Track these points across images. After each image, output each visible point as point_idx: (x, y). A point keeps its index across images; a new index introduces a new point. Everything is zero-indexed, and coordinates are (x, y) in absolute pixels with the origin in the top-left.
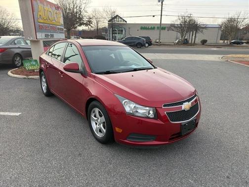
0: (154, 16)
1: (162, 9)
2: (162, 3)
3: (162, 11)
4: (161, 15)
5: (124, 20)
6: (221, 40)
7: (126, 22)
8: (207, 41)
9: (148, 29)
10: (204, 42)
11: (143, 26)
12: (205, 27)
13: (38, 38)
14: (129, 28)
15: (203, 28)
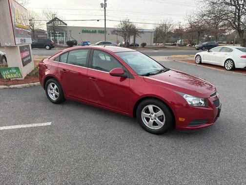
0: (98, 21)
1: (105, 14)
2: (105, 8)
3: (105, 15)
4: (105, 20)
5: (64, 23)
6: (154, 43)
7: (66, 25)
8: (146, 44)
9: (89, 32)
10: (144, 45)
11: (85, 30)
12: (143, 32)
13: (16, 43)
14: (70, 31)
15: (141, 32)
